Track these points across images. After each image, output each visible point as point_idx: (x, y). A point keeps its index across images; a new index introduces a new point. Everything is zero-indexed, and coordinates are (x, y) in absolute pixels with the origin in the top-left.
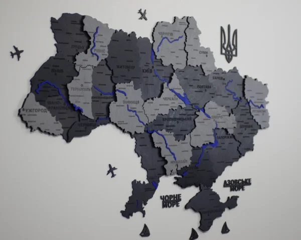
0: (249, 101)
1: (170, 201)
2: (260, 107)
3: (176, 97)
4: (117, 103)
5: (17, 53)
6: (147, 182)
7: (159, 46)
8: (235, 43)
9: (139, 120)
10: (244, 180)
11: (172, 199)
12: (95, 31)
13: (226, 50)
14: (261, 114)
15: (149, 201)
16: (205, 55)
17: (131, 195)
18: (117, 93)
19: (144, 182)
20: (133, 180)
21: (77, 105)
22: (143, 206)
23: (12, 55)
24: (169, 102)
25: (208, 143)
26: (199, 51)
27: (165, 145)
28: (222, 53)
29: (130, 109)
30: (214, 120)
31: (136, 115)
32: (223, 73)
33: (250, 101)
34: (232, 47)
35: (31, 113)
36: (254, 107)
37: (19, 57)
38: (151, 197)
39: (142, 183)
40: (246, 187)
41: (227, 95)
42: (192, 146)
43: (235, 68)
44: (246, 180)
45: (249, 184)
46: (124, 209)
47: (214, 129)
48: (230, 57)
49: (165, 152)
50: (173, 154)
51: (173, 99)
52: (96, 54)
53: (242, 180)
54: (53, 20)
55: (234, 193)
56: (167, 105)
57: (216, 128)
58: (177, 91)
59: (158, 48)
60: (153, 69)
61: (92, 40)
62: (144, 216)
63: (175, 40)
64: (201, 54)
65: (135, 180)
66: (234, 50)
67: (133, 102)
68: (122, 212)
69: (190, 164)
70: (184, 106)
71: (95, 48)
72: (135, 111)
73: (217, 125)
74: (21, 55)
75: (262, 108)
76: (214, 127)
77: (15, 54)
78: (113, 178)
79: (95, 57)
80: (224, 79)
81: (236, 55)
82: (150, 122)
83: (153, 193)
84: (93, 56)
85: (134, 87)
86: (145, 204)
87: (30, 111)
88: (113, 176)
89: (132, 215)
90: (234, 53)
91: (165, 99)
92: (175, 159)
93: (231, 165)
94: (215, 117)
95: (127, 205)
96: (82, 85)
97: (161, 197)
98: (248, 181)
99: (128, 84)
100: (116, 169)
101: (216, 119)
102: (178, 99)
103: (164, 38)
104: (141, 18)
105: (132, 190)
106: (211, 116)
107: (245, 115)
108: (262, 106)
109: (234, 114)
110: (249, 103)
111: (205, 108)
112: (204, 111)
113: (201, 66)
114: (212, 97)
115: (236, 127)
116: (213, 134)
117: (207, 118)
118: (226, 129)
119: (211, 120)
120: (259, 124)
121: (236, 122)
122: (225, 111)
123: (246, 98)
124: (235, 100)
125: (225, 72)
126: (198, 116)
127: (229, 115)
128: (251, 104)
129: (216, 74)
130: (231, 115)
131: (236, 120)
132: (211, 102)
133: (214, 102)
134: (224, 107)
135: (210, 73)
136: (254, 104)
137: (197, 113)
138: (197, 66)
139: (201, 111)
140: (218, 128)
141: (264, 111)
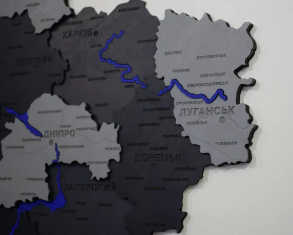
0: (167, 82)
2: (214, 98)
14: (213, 119)
25: (31, 200)
30: (51, 142)
32: (92, 19)
33: (175, 82)
36: (189, 99)
41: (102, 75)
47: (50, 163)
57: (56, 164)
73: (58, 154)
75: (219, 101)
76: (51, 159)
80: (96, 33)
94: (55, 133)
101: (55, 140)
107: (154, 124)
108: (220, 94)
109: (113, 125)
110: (169, 89)
111: (30, 113)
112: (24, 120)
113: (26, 12)
114: (54, 84)
115: (118, 159)
116: (46, 175)
117: (33, 136)
118: (84, 164)
119: (45, 141)
120: (203, 151)
121: (119, 146)
122: (84, 117)
123: (159, 76)
124: (127, 87)
125: (103, 15)
126: (10, 131)
127: (99, 128)
128: (175, 92)
129: (73, 23)
130: (104, 125)
131: (119, 141)
132: (46, 96)
133: (55, 97)
134: (83, 105)
135: (49, 25)
136: (191, 90)
137: (8, 125)
138: (16, 14)
139: (17, 120)
140: (61, 163)
141: (225, 111)
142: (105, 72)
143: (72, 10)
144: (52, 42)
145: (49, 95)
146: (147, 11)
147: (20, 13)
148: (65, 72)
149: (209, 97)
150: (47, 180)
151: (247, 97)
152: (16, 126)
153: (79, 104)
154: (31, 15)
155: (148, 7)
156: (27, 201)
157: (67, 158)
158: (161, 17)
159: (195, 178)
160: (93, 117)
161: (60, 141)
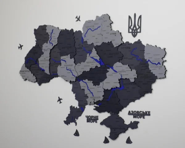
0: (147, 60)
1: (91, 119)
2: (158, 64)
3: (95, 61)
4: (61, 66)
5: (21, 47)
6: (78, 107)
7: (86, 34)
8: (139, 25)
9: (73, 74)
10: (144, 112)
11: (93, 118)
12: (52, 32)
13: (133, 30)
14: (157, 69)
15: (79, 118)
16: (114, 35)
17: (69, 113)
18: (62, 61)
19: (77, 107)
20: (71, 106)
21: (43, 68)
22: (76, 120)
23: (19, 48)
24: (90, 64)
25: (115, 87)
26: (110, 33)
27: (87, 88)
28: (129, 32)
29: (68, 69)
30: (120, 74)
31: (71, 72)
32: (129, 44)
33: (149, 60)
34: (137, 27)
35: (23, 72)
36: (152, 64)
37: (21, 48)
38: (80, 115)
39: (75, 107)
40: (146, 117)
42: (104, 89)
43: (139, 40)
44: (146, 112)
45: (149, 115)
46: (65, 120)
47: (120, 79)
48: (136, 33)
49: (87, 92)
50: (92, 93)
51: (92, 62)
52: (52, 43)
53: (143, 111)
54: (35, 30)
55: (136, 120)
56: (89, 66)
57: (121, 79)
58: (95, 58)
59: (85, 35)
60: (82, 47)
61: (50, 37)
62: (76, 125)
63: (96, 29)
64: (112, 35)
65: (72, 106)
66: (138, 29)
67: (69, 65)
68: (64, 121)
69: (102, 99)
70: (99, 66)
71: (51, 40)
72: (71, 70)
73: (122, 77)
74: (22, 47)
76: (120, 78)
77: (20, 47)
78: (60, 104)
79: (51, 44)
80: (130, 48)
81: (140, 32)
82: (78, 75)
83: (82, 114)
84: (50, 44)
85: (70, 57)
86: (77, 119)
87: (23, 71)
88: (61, 103)
89: (70, 124)
90: (139, 30)
91: (88, 63)
92: (93, 96)
93: (134, 102)
95: (67, 118)
96: (45, 59)
97: (86, 116)
98: (148, 113)
99: (67, 56)
100: (62, 99)
101: (121, 73)
102: (96, 62)
103: (89, 29)
104: (77, 21)
105: (70, 111)
106: (117, 71)
107: (144, 70)
108: (159, 63)
109: (135, 70)
110: (148, 62)
111: (114, 67)
112: (112, 68)
113: (111, 41)
114: (120, 60)
115: (136, 77)
116: (119, 82)
117: (115, 72)
118: (128, 79)
119: (118, 74)
120: (156, 75)
121: (136, 75)
122: (128, 68)
123: (145, 59)
124: (138, 61)
125: (131, 44)
126: (109, 71)
127: (131, 70)
128: (149, 63)
129: (124, 45)
130: (133, 70)
131: (136, 73)
132: (118, 63)
133: (120, 63)
134: (127, 65)
135: (118, 45)
136: (152, 62)
137: (108, 70)
138: (108, 42)
139: (110, 68)
140: (123, 79)
141: (160, 67)
142: (132, 57)
143: (123, 42)
144: (118, 49)
145: (119, 62)
146: (142, 44)
147: (110, 42)
148: (122, 57)
149: (157, 63)
150: (119, 83)
151: (165, 64)
152: (110, 70)
153: (126, 65)
154: (113, 43)
155: (142, 42)
156: (114, 88)
157: (124, 77)
158: (145, 45)
159: (154, 81)
160: (130, 68)
161: (122, 73)
